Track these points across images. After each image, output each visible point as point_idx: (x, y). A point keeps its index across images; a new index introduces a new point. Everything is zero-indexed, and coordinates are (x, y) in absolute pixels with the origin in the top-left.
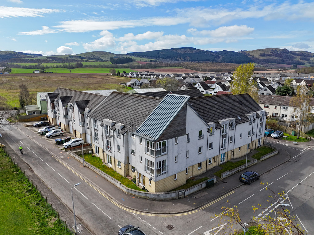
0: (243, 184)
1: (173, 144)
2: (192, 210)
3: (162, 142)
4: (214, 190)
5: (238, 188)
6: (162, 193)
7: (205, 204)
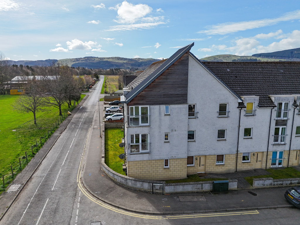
0: (288, 206)
1: (160, 113)
2: (154, 214)
3: (140, 107)
4: (222, 199)
5: (273, 210)
6: (131, 178)
7: (184, 213)
